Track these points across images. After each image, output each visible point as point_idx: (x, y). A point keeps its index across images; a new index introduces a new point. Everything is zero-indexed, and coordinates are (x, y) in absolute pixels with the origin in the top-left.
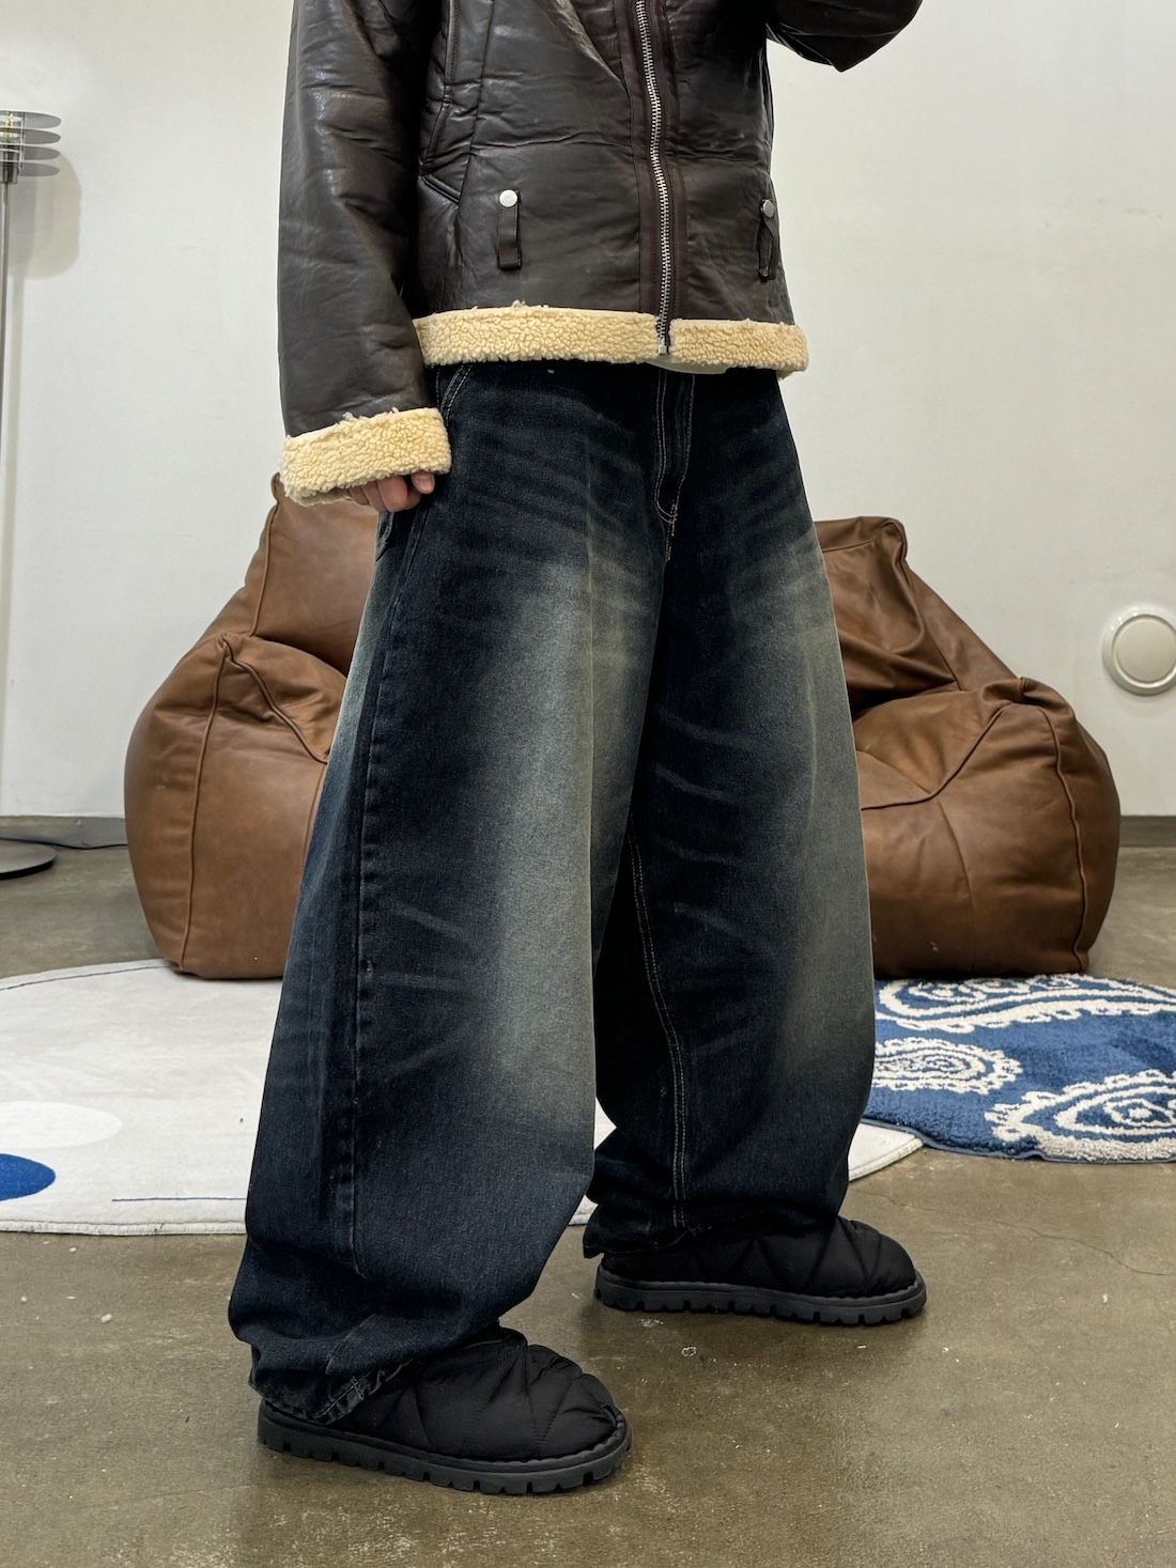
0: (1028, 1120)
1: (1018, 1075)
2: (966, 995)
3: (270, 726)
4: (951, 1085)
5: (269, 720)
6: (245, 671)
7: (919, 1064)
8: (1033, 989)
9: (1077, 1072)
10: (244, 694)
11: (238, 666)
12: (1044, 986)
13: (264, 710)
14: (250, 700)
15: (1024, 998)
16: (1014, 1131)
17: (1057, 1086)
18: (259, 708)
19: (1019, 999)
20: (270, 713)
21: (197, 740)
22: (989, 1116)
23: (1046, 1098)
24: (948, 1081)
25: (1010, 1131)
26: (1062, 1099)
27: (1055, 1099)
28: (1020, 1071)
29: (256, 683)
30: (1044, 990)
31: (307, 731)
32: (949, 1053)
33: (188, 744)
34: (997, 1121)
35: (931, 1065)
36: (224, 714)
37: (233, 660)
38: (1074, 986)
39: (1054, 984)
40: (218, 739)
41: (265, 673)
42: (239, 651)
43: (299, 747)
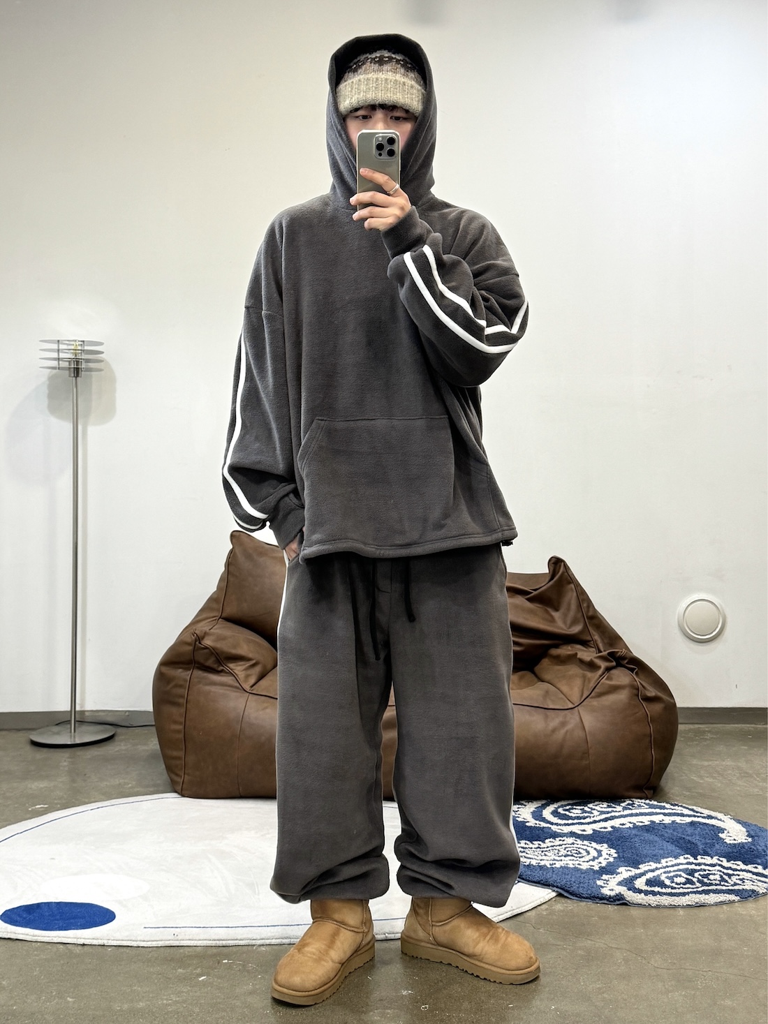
0: (620, 884)
1: (614, 858)
2: (589, 812)
3: (222, 674)
4: (579, 864)
5: (222, 671)
7: (563, 852)
8: (625, 808)
9: (646, 856)
10: (207, 659)
11: (202, 646)
12: (630, 807)
13: (218, 666)
14: (210, 663)
15: (619, 814)
16: (613, 890)
17: (635, 864)
18: (215, 666)
19: (617, 814)
20: (222, 668)
21: (186, 681)
22: (599, 883)
23: (630, 871)
24: (577, 862)
25: (610, 890)
26: (638, 871)
27: (634, 872)
28: (616, 855)
29: (213, 653)
30: (630, 809)
31: (241, 676)
32: (579, 846)
33: (181, 683)
34: (603, 885)
35: (569, 853)
36: (199, 669)
38: (646, 807)
39: (635, 805)
40: (196, 680)
41: (217, 649)
42: (203, 638)
43: (237, 684)
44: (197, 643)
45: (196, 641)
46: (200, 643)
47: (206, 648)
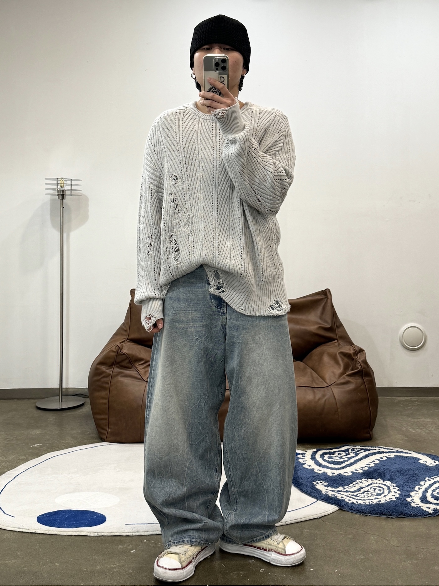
5: (131, 368)
6: (124, 354)
10: (124, 361)
11: (122, 353)
13: (129, 365)
21: (110, 374)
29: (127, 357)
31: (142, 372)
33: (107, 375)
36: (118, 367)
37: (120, 351)
40: (115, 374)
41: (130, 355)
43: (140, 377)
45: (118, 350)
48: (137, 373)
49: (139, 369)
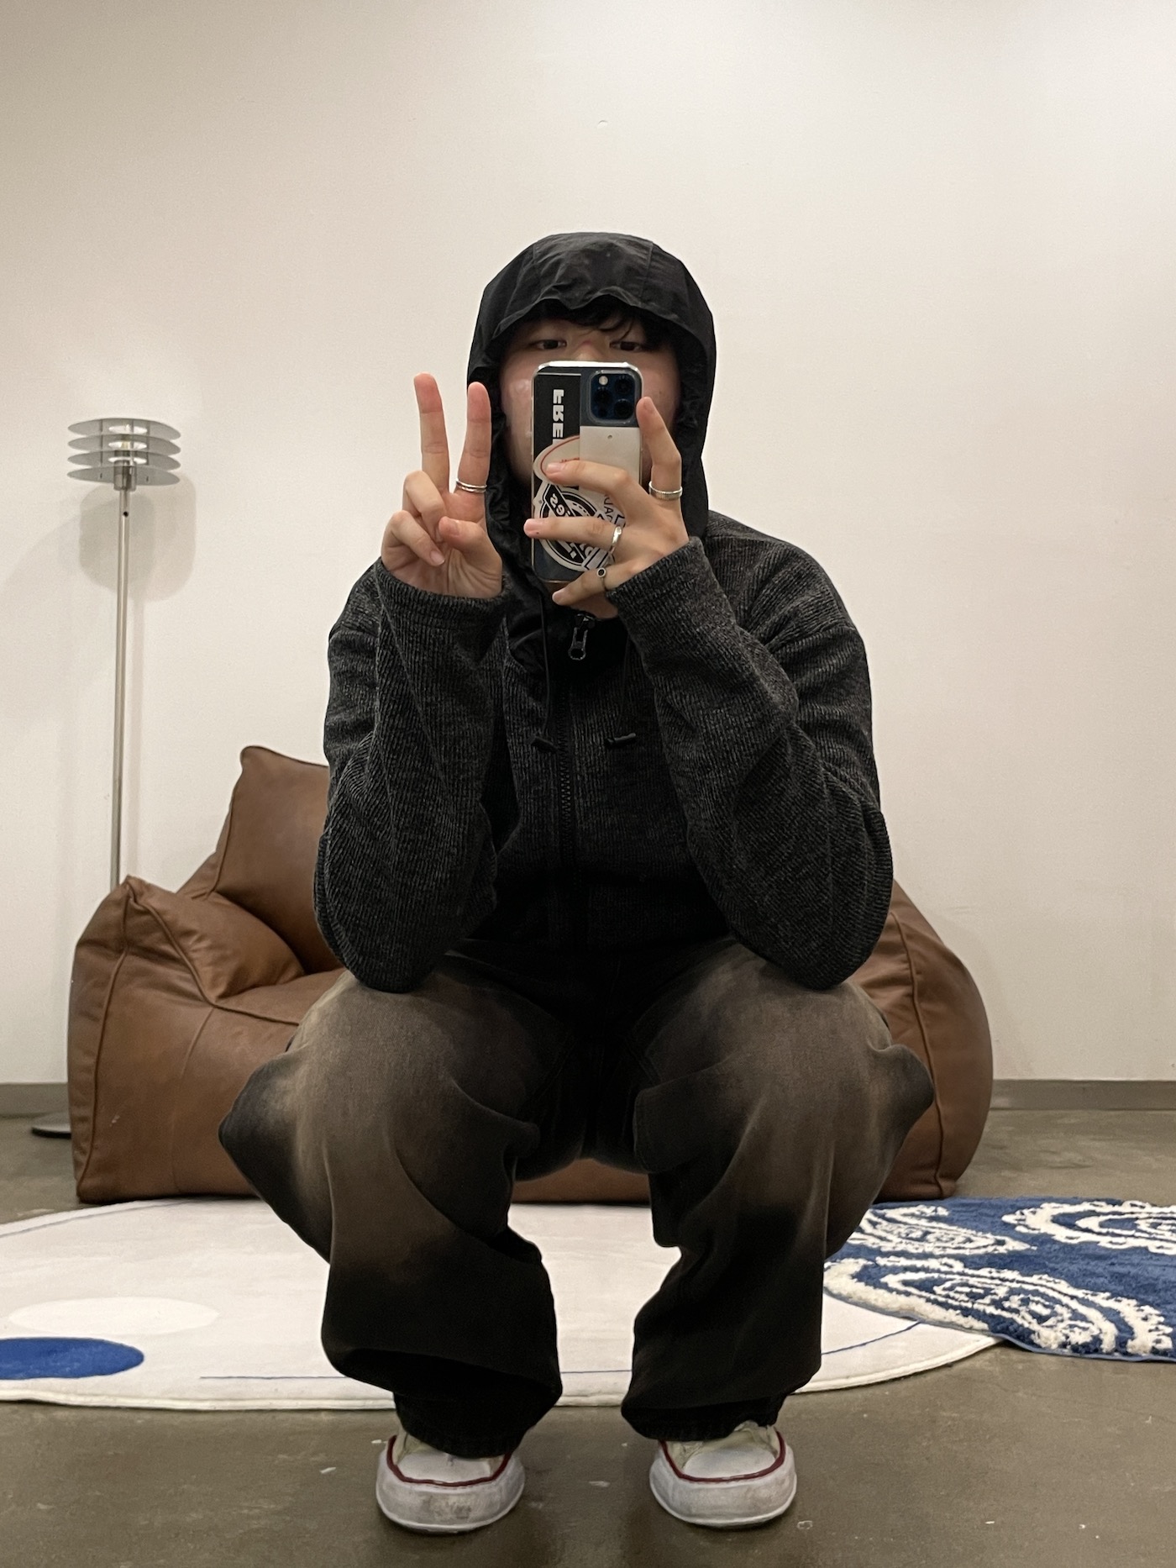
3: (169, 964)
10: (147, 933)
11: (140, 907)
14: (153, 940)
20: (170, 951)
29: (158, 922)
31: (206, 973)
36: (136, 955)
41: (165, 912)
42: (142, 894)
43: (195, 990)
44: (132, 900)
45: (128, 897)
46: (135, 901)
47: (147, 912)
48: (188, 976)
49: (197, 964)
